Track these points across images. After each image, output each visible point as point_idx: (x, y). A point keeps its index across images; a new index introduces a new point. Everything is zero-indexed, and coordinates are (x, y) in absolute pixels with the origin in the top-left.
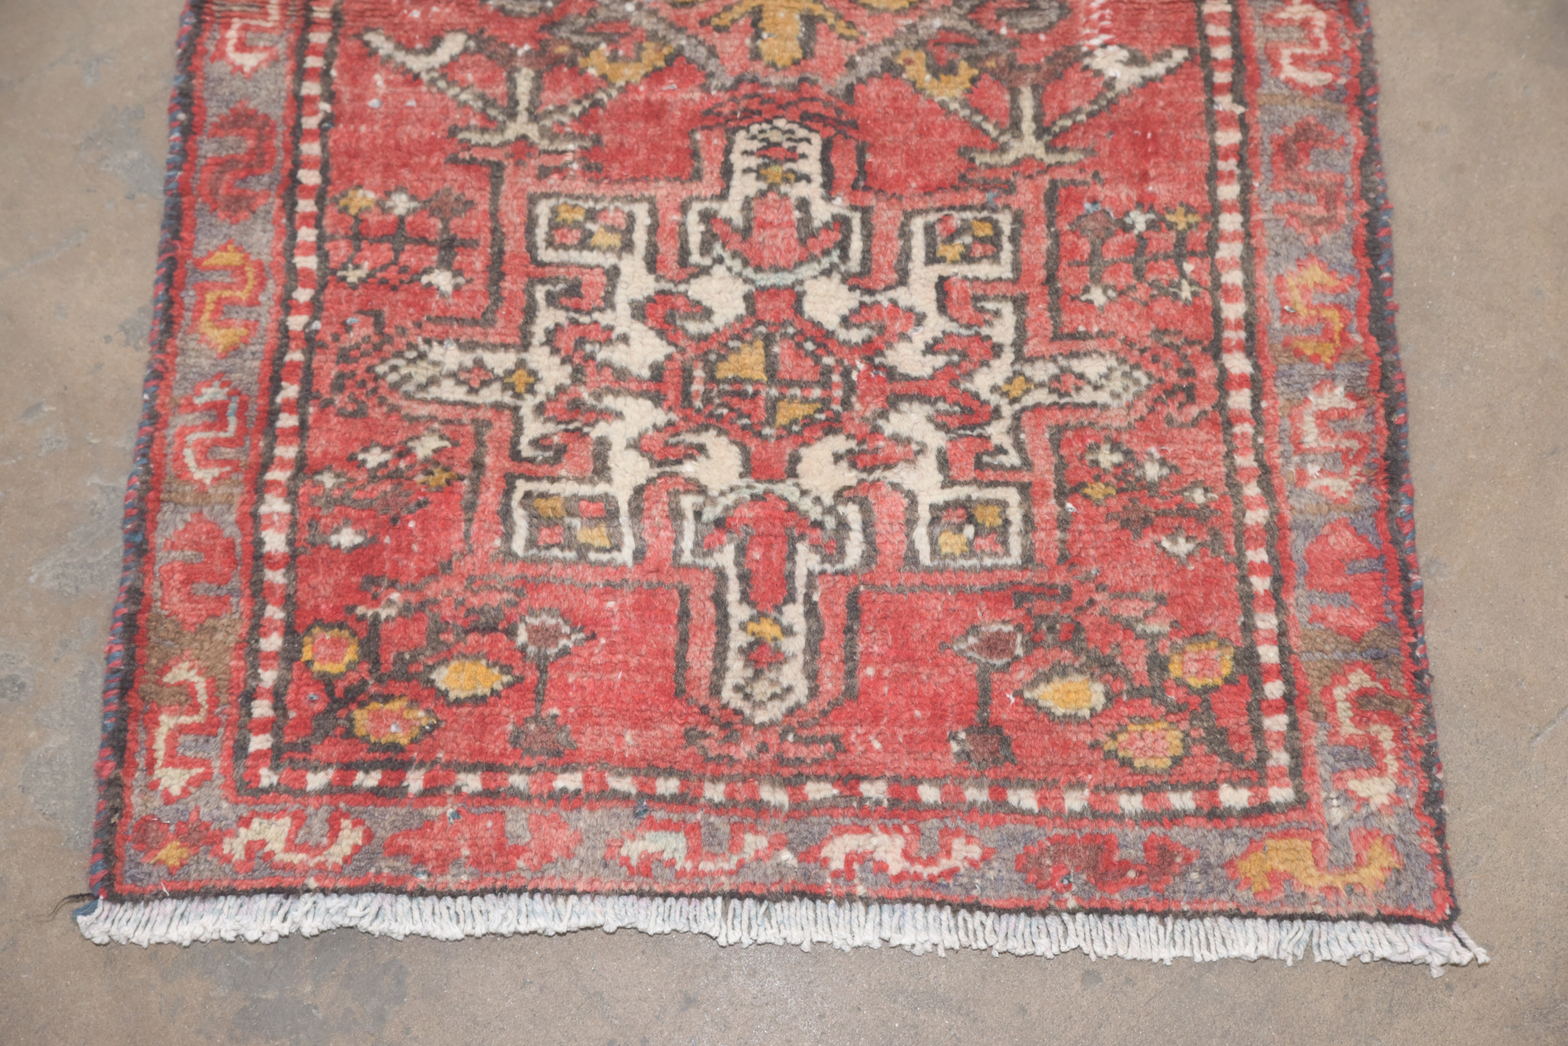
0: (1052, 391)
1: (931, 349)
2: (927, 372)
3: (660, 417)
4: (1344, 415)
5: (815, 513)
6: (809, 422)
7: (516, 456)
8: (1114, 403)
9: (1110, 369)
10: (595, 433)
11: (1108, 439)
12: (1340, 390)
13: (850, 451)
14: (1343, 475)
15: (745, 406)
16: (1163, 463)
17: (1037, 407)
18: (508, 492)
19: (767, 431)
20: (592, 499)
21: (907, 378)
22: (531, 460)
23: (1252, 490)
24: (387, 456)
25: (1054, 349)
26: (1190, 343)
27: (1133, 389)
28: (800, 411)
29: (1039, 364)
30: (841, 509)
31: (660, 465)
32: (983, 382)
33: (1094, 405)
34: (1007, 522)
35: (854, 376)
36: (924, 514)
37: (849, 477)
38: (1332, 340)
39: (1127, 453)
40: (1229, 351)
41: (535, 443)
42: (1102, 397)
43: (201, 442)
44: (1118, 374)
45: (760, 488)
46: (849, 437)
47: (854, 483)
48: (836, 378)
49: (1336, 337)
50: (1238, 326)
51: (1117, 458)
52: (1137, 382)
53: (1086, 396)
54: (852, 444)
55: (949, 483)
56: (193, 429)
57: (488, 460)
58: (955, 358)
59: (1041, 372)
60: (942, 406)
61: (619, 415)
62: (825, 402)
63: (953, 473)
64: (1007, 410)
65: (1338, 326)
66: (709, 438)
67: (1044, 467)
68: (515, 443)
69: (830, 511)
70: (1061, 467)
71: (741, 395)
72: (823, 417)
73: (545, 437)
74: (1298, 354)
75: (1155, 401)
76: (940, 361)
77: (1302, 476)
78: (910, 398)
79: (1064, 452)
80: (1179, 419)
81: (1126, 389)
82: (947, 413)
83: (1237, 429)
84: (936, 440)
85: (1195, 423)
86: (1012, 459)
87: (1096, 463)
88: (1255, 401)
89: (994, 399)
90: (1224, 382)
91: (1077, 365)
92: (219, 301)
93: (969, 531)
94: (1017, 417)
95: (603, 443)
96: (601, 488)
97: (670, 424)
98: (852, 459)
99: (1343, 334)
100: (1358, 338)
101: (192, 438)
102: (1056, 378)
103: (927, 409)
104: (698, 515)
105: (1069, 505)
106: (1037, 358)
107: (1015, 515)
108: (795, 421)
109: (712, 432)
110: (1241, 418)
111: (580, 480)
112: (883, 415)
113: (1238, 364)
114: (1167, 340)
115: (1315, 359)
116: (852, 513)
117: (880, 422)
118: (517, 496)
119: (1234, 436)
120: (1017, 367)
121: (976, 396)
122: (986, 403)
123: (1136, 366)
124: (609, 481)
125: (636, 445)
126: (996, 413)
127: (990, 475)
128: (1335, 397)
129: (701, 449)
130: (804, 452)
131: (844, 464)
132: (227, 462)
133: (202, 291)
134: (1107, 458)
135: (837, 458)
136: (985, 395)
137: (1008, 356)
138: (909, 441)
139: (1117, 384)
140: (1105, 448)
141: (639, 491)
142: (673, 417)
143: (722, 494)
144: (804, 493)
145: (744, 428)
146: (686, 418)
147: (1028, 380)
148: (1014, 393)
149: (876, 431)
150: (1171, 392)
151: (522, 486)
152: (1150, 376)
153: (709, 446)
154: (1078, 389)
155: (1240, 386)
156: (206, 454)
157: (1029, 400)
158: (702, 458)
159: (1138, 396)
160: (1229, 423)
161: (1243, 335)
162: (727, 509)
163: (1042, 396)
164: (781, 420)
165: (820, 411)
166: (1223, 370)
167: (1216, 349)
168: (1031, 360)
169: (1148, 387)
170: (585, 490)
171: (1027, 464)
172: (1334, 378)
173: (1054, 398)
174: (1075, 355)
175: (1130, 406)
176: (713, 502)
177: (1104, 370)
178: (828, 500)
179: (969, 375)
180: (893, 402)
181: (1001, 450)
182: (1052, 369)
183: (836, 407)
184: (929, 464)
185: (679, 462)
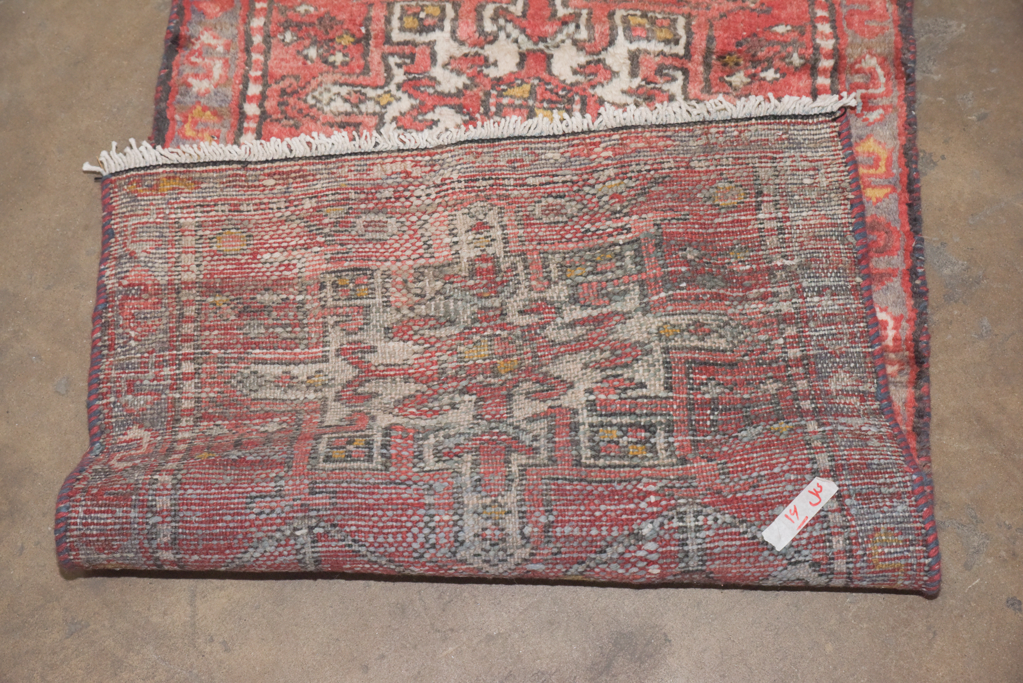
0: (364, 94)
1: (435, 123)
2: (437, 110)
3: (599, 91)
4: (196, 76)
5: (510, 27)
6: (511, 85)
7: (685, 72)
8: (329, 86)
9: (329, 104)
10: (637, 81)
11: (337, 67)
12: (195, 90)
13: (487, 67)
14: (203, 44)
15: (548, 95)
16: (306, 57)
17: (376, 87)
18: (688, 45)
19: (536, 82)
20: (639, 38)
21: (452, 107)
22: (675, 68)
23: (257, 39)
24: (762, 75)
25: (360, 119)
26: (278, 120)
27: (316, 94)
28: (516, 91)
29: (371, 111)
30: (495, 28)
31: (599, 61)
32: (405, 103)
33: (341, 85)
34: (401, 19)
35: (482, 110)
36: (447, 25)
37: (489, 51)
38: (193, 118)
39: (326, 62)
40: (255, 116)
41: (674, 79)
42: (336, 89)
43: (876, 86)
44: (324, 102)
45: (541, 46)
46: (487, 76)
47: (487, 47)
48: (493, 109)
49: (190, 120)
50: (248, 129)
51: (331, 59)
52: (314, 97)
53: (344, 90)
54: (486, 71)
55: (431, 44)
56: (881, 96)
57: (701, 69)
58: (420, 118)
59: (369, 107)
60: (431, 91)
61: (623, 92)
62: (500, 95)
63: (428, 51)
64: (392, 87)
65: (187, 126)
66: (570, 79)
67: (375, 56)
68: (686, 80)
69: (501, 28)
70: (365, 54)
71: (550, 101)
72: (502, 87)
73: (668, 81)
74: (215, 113)
75: (304, 87)
76: (430, 116)
77: (227, 47)
78: (449, 95)
79: (362, 62)
80: (293, 80)
81: (321, 94)
82: (429, 86)
83: (259, 73)
84: (437, 72)
85: (283, 78)
86: (392, 61)
87: (344, 55)
88: (246, 87)
89: (399, 94)
90: (262, 98)
91: (347, 107)
92: (877, 166)
93: (422, 15)
94: (387, 83)
95: (633, 74)
96: (634, 47)
97: (593, 87)
98: (486, 62)
99: (185, 122)
100: (177, 117)
101: (882, 90)
102: (361, 102)
103: (439, 89)
104: (578, 27)
105: (363, 30)
106: (371, 114)
107: (395, 23)
108: (519, 85)
109: (568, 82)
110: (256, 79)
111: (647, 52)
112: (466, 87)
113: (251, 109)
114: (292, 122)
115: (205, 109)
116: (489, 27)
117: (468, 82)
118: (683, 41)
119: (261, 70)
120: (383, 111)
121: (410, 96)
122: (405, 92)
123: (312, 106)
124: (629, 51)
125: (615, 74)
126: (399, 87)
127: (407, 50)
128: (199, 85)
129: (575, 72)
130: (515, 69)
131: (491, 60)
132: (858, 72)
133: (888, 172)
134: (338, 58)
135: (495, 64)
136: (405, 97)
137: (388, 118)
138: (452, 71)
139: (326, 97)
140: (338, 64)
141: (611, 43)
142: (591, 91)
143: (563, 41)
144: (516, 41)
145: (548, 84)
146: (584, 90)
147: (378, 103)
148: (387, 96)
149: (472, 78)
150: (294, 92)
151: (680, 50)
152: (305, 101)
153: (570, 73)
154: (349, 94)
155: (253, 97)
156: (871, 76)
157: (380, 92)
158: (575, 66)
159: (314, 90)
160: (263, 76)
161: (245, 125)
162: (561, 31)
163: (371, 93)
164: (527, 87)
165: (504, 90)
166: (261, 106)
167: (264, 116)
168: (374, 114)
169: (307, 95)
170: (643, 45)
171: (384, 57)
172: (197, 97)
173: (363, 91)
174: (347, 114)
175: (320, 84)
176: (568, 36)
177: (333, 104)
178: (502, 35)
179: (413, 107)
180: (459, 93)
181: (399, 66)
182: (363, 107)
183: (494, 92)
184: (442, 58)
185: (589, 63)
